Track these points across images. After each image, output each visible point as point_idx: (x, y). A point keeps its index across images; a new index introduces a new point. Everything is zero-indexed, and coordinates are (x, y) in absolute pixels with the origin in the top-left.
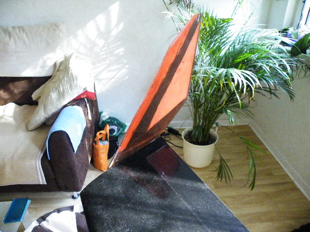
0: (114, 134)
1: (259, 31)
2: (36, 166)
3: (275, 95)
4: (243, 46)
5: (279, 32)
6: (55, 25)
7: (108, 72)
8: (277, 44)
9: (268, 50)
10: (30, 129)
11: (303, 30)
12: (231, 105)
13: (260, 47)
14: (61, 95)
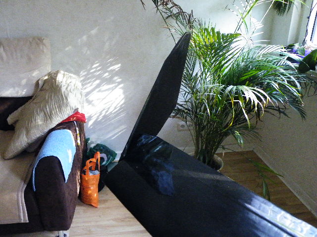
0: (104, 163)
1: (264, 47)
2: (18, 200)
3: (285, 114)
4: (248, 63)
5: (285, 48)
6: (39, 39)
7: (98, 92)
8: (284, 61)
9: (274, 66)
10: (8, 157)
11: (309, 46)
12: (238, 126)
13: (266, 64)
14: (48, 117)
